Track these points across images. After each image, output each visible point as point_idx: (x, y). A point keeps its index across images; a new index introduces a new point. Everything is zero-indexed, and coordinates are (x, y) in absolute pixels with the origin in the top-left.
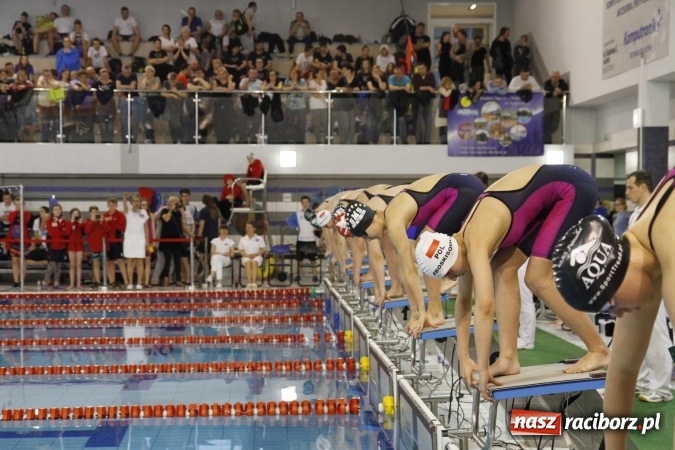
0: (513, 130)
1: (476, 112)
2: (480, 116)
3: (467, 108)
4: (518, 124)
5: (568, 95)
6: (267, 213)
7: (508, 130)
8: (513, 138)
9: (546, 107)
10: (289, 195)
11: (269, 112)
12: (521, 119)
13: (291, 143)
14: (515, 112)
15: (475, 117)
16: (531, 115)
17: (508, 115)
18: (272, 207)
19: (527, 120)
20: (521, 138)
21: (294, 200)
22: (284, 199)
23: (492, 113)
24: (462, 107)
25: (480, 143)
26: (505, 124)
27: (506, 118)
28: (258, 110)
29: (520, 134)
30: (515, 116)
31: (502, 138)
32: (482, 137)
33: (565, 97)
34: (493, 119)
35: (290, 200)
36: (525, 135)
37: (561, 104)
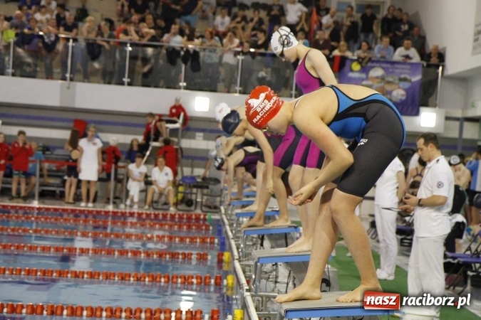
0: (395, 93)
2: (367, 79)
3: (357, 72)
4: (399, 88)
5: (443, 67)
6: (181, 148)
7: (390, 93)
8: (394, 99)
9: (424, 75)
10: (201, 134)
11: (189, 64)
12: (402, 84)
14: (397, 78)
15: (363, 80)
16: (410, 81)
17: (391, 80)
18: (186, 143)
19: (407, 85)
20: (401, 100)
21: (205, 138)
22: (197, 138)
23: (377, 78)
24: (352, 70)
26: (388, 88)
27: (389, 82)
28: (179, 61)
29: (400, 97)
30: (397, 81)
34: (378, 82)
35: (202, 138)
36: (404, 98)
37: (437, 74)
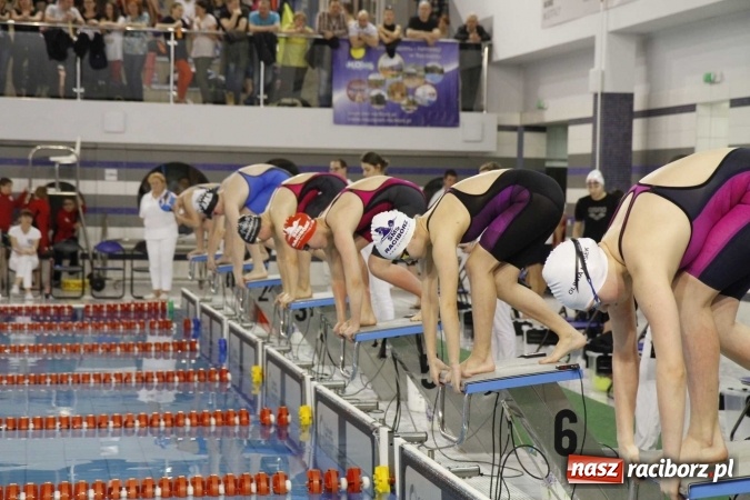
0: (419, 92)
1: (370, 66)
2: (376, 70)
3: (359, 60)
4: (426, 83)
5: (491, 47)
6: (81, 196)
7: (413, 91)
8: (419, 102)
9: (462, 61)
10: (114, 171)
11: (87, 56)
12: (429, 77)
13: (119, 99)
14: (422, 68)
15: (370, 72)
16: (442, 72)
17: (413, 70)
18: (88, 187)
19: (438, 78)
20: (429, 102)
21: (120, 178)
22: (107, 178)
23: (392, 68)
24: (351, 58)
25: (376, 107)
26: (409, 83)
27: (410, 75)
28: (71, 52)
29: (428, 98)
30: (422, 73)
31: (404, 102)
32: (379, 100)
33: (486, 50)
34: (393, 76)
35: (115, 178)
36: (434, 99)
37: (481, 58)
